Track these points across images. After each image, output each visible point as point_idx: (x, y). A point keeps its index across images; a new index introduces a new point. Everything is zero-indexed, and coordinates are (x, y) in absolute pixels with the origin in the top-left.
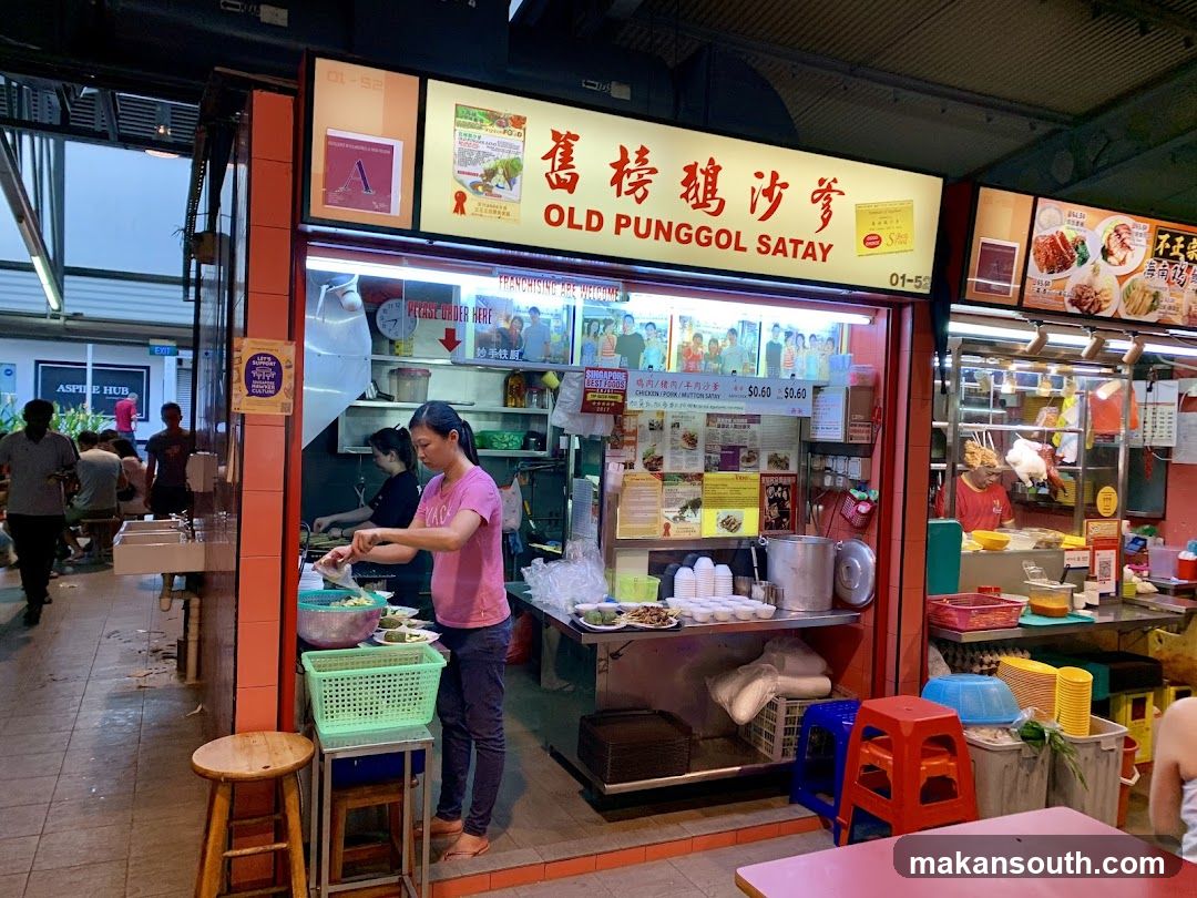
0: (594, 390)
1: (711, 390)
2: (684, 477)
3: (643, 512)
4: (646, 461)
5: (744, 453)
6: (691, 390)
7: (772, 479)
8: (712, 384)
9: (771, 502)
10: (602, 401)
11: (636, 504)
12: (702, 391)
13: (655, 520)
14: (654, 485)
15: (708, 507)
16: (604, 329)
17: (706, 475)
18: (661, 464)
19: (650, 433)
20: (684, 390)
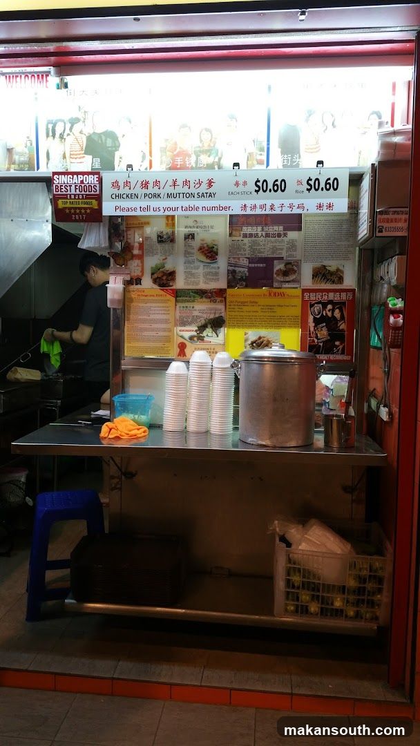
0: (65, 197)
1: (204, 188)
2: (202, 293)
3: (153, 330)
4: (155, 276)
5: (279, 266)
6: (179, 189)
7: (319, 296)
8: (205, 182)
9: (317, 321)
10: (76, 208)
11: (144, 321)
12: (192, 190)
13: (168, 339)
14: (166, 301)
15: (234, 326)
16: (71, 129)
17: (229, 291)
18: (173, 279)
19: (159, 246)
20: (171, 190)
